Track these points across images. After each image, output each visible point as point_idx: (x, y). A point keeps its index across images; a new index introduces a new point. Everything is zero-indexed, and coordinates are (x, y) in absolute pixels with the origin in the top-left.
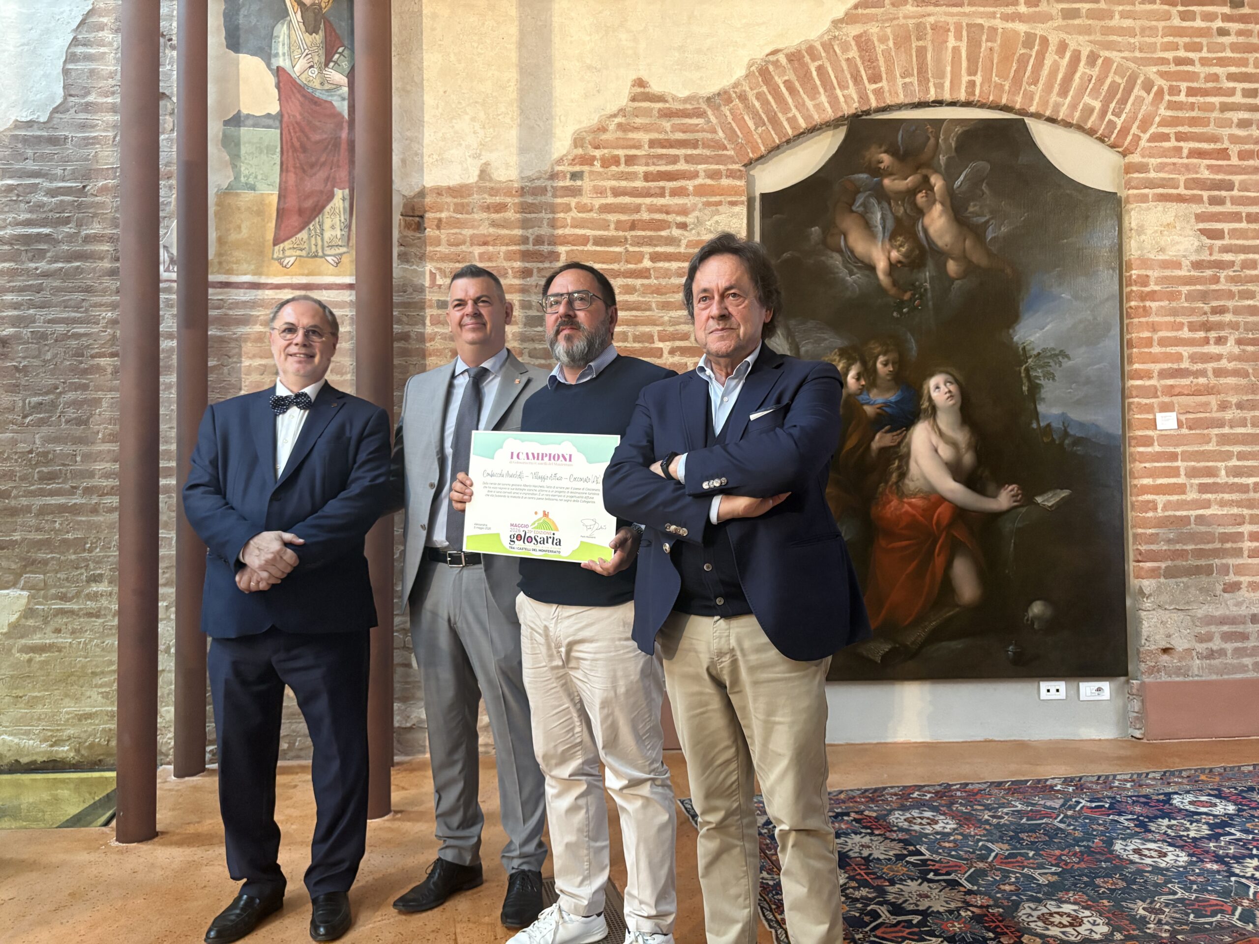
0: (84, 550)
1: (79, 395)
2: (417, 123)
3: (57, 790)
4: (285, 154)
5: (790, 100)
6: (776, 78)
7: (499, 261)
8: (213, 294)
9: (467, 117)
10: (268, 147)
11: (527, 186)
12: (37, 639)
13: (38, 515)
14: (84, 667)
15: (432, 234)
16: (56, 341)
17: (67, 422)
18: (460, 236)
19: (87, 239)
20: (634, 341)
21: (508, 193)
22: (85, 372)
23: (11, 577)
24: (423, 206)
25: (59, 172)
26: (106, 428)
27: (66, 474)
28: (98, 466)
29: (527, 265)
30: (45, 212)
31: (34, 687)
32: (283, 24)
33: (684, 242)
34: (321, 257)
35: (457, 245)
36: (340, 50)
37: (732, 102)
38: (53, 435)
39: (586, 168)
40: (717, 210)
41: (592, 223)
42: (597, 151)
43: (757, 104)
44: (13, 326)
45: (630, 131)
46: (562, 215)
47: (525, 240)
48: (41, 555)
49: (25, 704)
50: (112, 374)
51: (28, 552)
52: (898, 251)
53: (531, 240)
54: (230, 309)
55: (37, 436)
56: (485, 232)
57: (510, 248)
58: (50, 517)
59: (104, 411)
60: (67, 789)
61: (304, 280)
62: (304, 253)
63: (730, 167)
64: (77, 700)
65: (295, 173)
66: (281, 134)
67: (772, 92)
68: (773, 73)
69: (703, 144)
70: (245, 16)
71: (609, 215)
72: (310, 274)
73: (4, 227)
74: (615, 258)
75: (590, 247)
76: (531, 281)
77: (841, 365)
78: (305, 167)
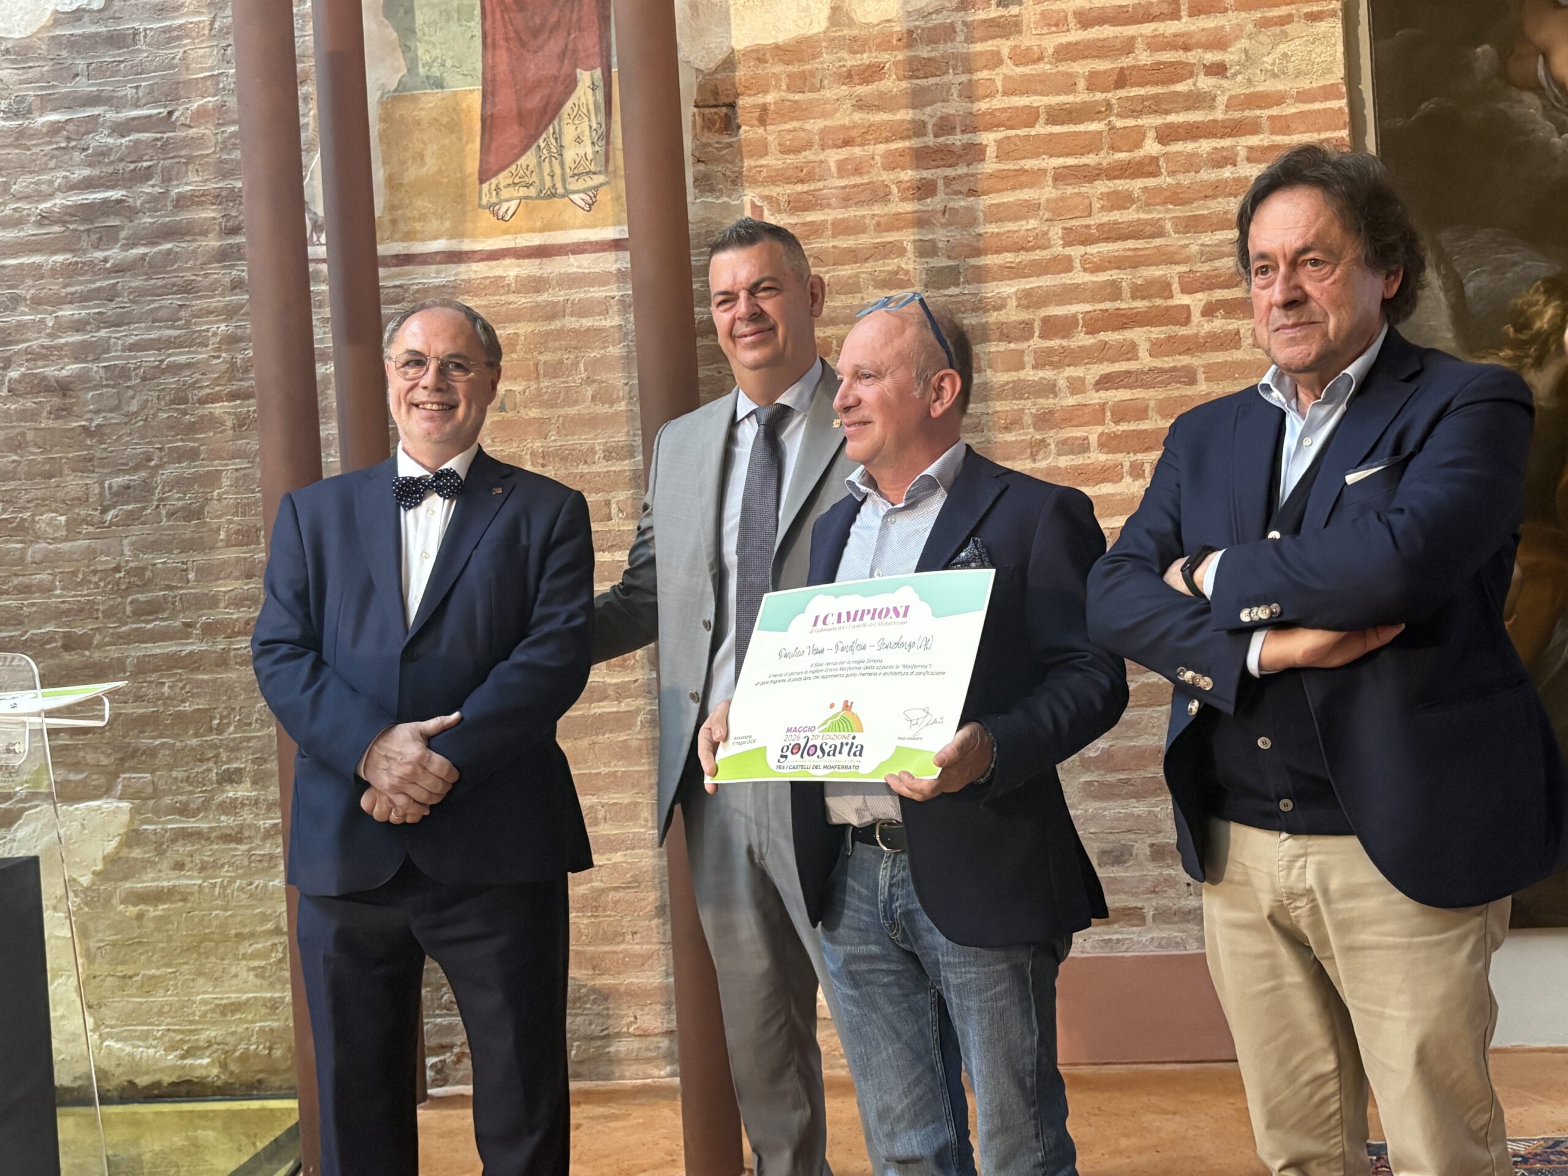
0: (211, 729)
1: (185, 469)
3: (195, 1130)
4: (489, 17)
7: (875, 171)
8: (388, 278)
10: (459, 10)
11: (917, 27)
12: (147, 882)
13: (137, 674)
14: (224, 925)
15: (751, 135)
16: (144, 379)
17: (170, 515)
18: (802, 134)
19: (183, 202)
20: (1134, 298)
21: (885, 44)
22: (192, 428)
23: (102, 780)
24: (733, 85)
25: (129, 91)
26: (230, 522)
27: (173, 603)
28: (224, 587)
29: (926, 174)
30: (112, 162)
31: (149, 960)
33: (1222, 100)
34: (563, 196)
35: (797, 151)
38: (151, 538)
40: (1284, 34)
41: (1041, 81)
44: (77, 359)
46: (985, 74)
47: (918, 129)
48: (145, 742)
49: (138, 988)
50: (234, 428)
51: (124, 737)
53: (930, 126)
55: (126, 542)
56: (846, 121)
57: (894, 146)
58: (154, 677)
59: (226, 493)
60: (213, 1129)
61: (536, 240)
62: (532, 192)
64: (217, 981)
65: (509, 50)
71: (1073, 64)
72: (545, 228)
73: (50, 196)
74: (1092, 144)
75: (1041, 129)
76: (933, 203)
77: (1550, 312)
78: (523, 37)
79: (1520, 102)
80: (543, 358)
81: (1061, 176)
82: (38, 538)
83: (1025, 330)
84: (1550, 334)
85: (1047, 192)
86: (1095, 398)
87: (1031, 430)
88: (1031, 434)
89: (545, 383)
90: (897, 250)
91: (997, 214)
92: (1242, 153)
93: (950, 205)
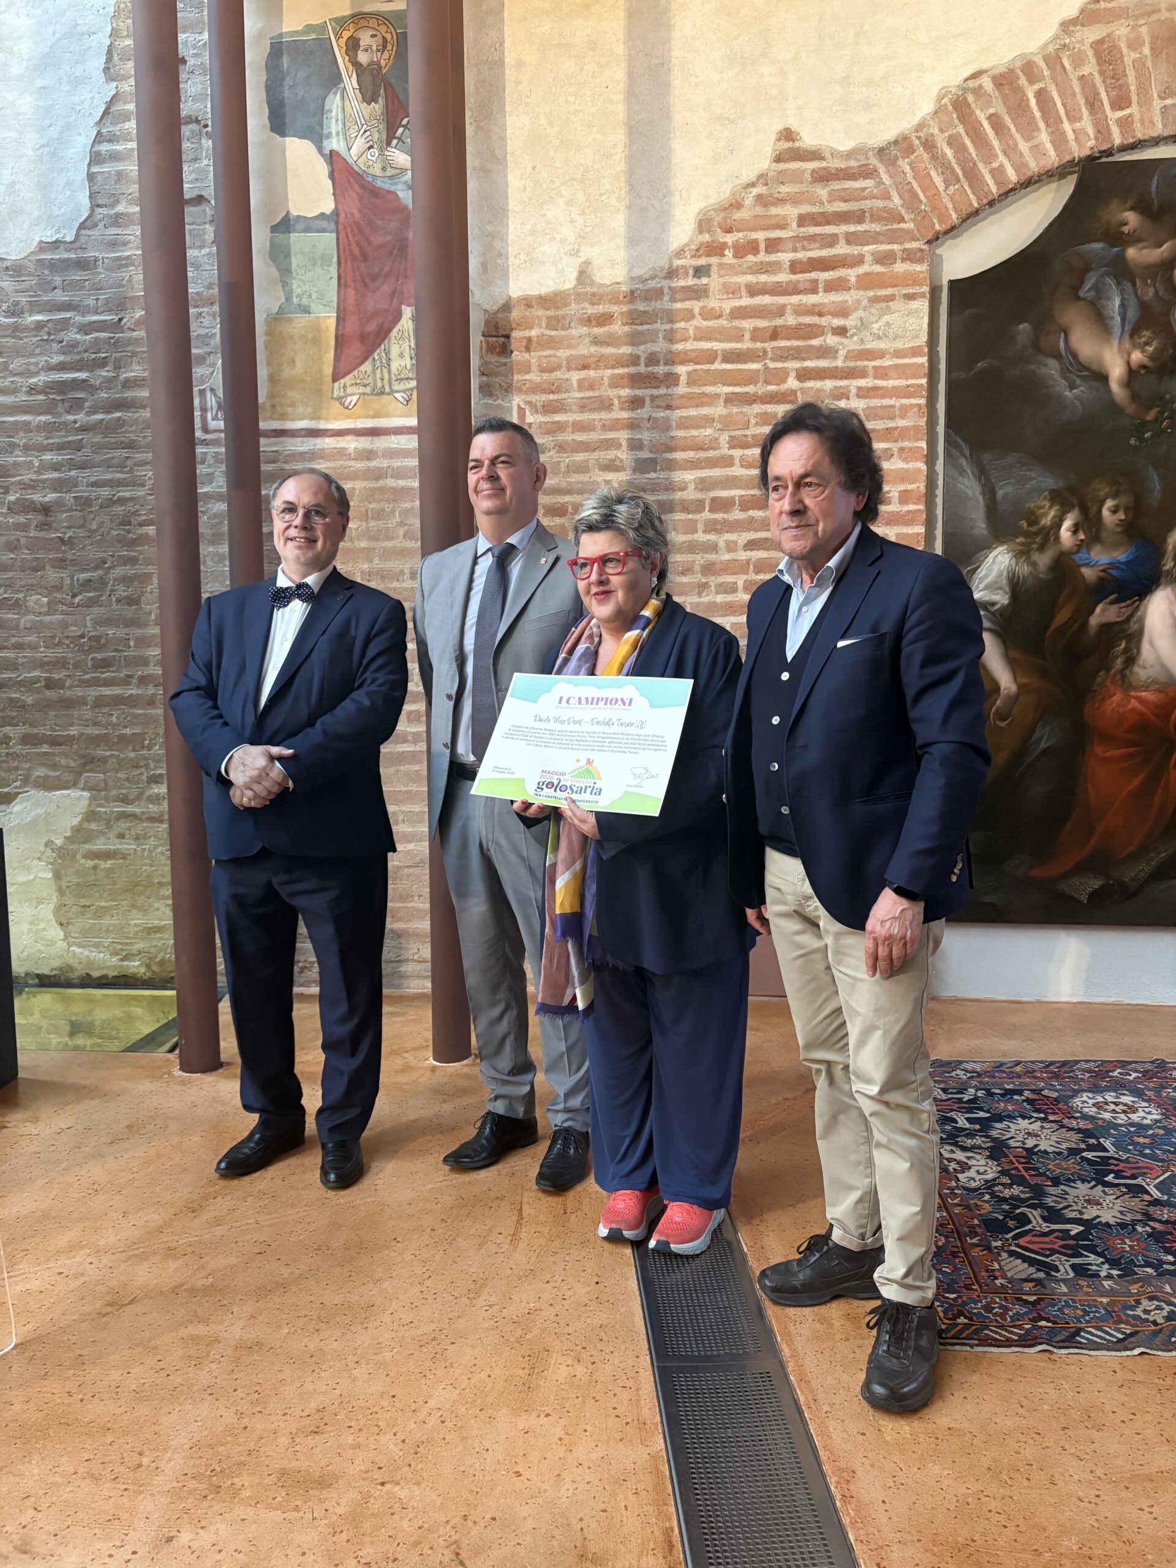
0: (143, 747)
1: (128, 570)
2: (498, 211)
3: (128, 1006)
4: (343, 265)
5: (996, 143)
6: (978, 112)
7: (603, 388)
8: (266, 445)
9: (561, 202)
10: (322, 257)
11: (637, 289)
12: (100, 845)
13: (94, 708)
14: (150, 876)
15: (520, 358)
16: (101, 507)
17: (118, 601)
19: (128, 384)
21: (614, 299)
22: (133, 543)
23: (71, 777)
24: (509, 322)
25: (91, 302)
27: (120, 661)
28: (152, 652)
29: (638, 392)
30: (79, 353)
31: (101, 896)
32: (335, 94)
33: (842, 353)
34: (389, 394)
35: (551, 371)
36: (405, 122)
37: (914, 152)
38: (105, 616)
39: (714, 260)
40: (887, 307)
41: (721, 332)
42: (729, 235)
43: (949, 152)
44: (55, 491)
45: (774, 204)
46: (682, 325)
47: (634, 360)
48: (100, 753)
49: (93, 915)
51: (86, 748)
52: (1143, 351)
53: (642, 359)
54: (286, 462)
55: (88, 618)
56: (585, 352)
57: (617, 371)
58: (106, 710)
59: (154, 588)
60: (140, 1007)
61: (369, 423)
62: (368, 390)
63: (908, 246)
64: (145, 912)
65: (356, 289)
66: (338, 239)
67: (971, 133)
68: (973, 106)
69: (872, 216)
70: (291, 87)
71: (743, 322)
72: (376, 416)
73: (37, 373)
74: (751, 378)
75: (718, 366)
76: (642, 413)
77: (1052, 513)
78: (366, 280)
79: (1045, 365)
80: (371, 506)
81: (729, 400)
82: (28, 611)
83: (699, 506)
84: (1051, 528)
85: (719, 410)
86: (743, 555)
87: (699, 576)
88: (697, 578)
89: (372, 524)
90: (614, 444)
91: (684, 424)
92: (854, 391)
93: (654, 415)
